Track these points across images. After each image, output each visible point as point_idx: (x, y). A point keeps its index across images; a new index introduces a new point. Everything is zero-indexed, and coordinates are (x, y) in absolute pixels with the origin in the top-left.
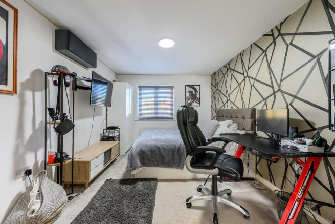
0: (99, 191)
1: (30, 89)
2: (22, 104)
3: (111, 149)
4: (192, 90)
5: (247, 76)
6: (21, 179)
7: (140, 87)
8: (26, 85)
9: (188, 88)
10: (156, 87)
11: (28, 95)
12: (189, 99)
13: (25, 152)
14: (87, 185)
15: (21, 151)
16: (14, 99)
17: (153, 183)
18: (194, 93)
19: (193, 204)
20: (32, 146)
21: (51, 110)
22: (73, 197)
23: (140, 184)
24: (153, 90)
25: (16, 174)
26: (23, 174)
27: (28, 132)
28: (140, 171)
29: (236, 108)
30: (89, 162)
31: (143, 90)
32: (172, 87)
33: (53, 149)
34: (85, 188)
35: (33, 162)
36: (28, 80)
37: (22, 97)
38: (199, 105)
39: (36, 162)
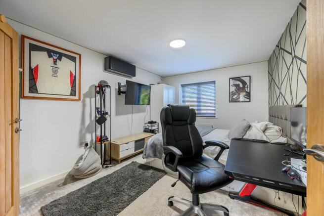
0: (122, 168)
1: (88, 97)
2: (84, 106)
3: (144, 139)
4: (238, 83)
5: (295, 56)
6: (83, 148)
7: (183, 86)
8: (86, 95)
9: (232, 82)
10: (199, 84)
11: (88, 100)
12: (234, 94)
13: (85, 133)
14: (119, 162)
15: (83, 132)
16: (80, 103)
17: (160, 174)
18: (241, 86)
19: (175, 204)
20: (89, 130)
21: (97, 109)
22: (108, 167)
23: (151, 171)
24: (195, 87)
25: (81, 144)
26: (84, 145)
27: (87, 122)
28: (152, 161)
29: (286, 104)
30: (118, 145)
31: (186, 88)
32: (214, 82)
33: (99, 133)
34: (118, 163)
35: (90, 139)
36: (87, 92)
37: (84, 101)
38: (249, 100)
39: (92, 140)
